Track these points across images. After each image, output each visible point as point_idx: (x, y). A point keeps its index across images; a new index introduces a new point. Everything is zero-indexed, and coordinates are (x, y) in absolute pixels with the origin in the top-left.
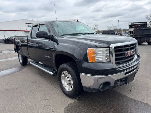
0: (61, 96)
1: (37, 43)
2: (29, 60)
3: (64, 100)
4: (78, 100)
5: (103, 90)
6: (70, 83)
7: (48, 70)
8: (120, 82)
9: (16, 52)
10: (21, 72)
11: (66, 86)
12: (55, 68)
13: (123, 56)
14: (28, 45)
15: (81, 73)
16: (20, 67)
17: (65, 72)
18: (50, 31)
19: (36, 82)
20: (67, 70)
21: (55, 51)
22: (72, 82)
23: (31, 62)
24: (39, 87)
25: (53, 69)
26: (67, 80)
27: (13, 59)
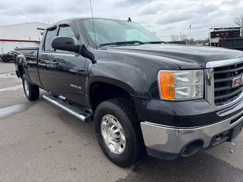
0: (101, 161)
1: (54, 61)
2: (41, 90)
3: (108, 172)
4: (134, 170)
5: (187, 156)
6: (118, 139)
7: (75, 111)
8: (219, 139)
9: (19, 77)
10: (27, 112)
11: (110, 143)
12: (89, 108)
13: (229, 86)
14: (39, 64)
15: (144, 122)
16: (26, 104)
17: (109, 118)
18: (78, 38)
19: (53, 132)
20: (113, 113)
21: (88, 75)
22: (123, 138)
23: (45, 95)
24: (60, 142)
25: (84, 110)
26: (112, 133)
27: (15, 88)
